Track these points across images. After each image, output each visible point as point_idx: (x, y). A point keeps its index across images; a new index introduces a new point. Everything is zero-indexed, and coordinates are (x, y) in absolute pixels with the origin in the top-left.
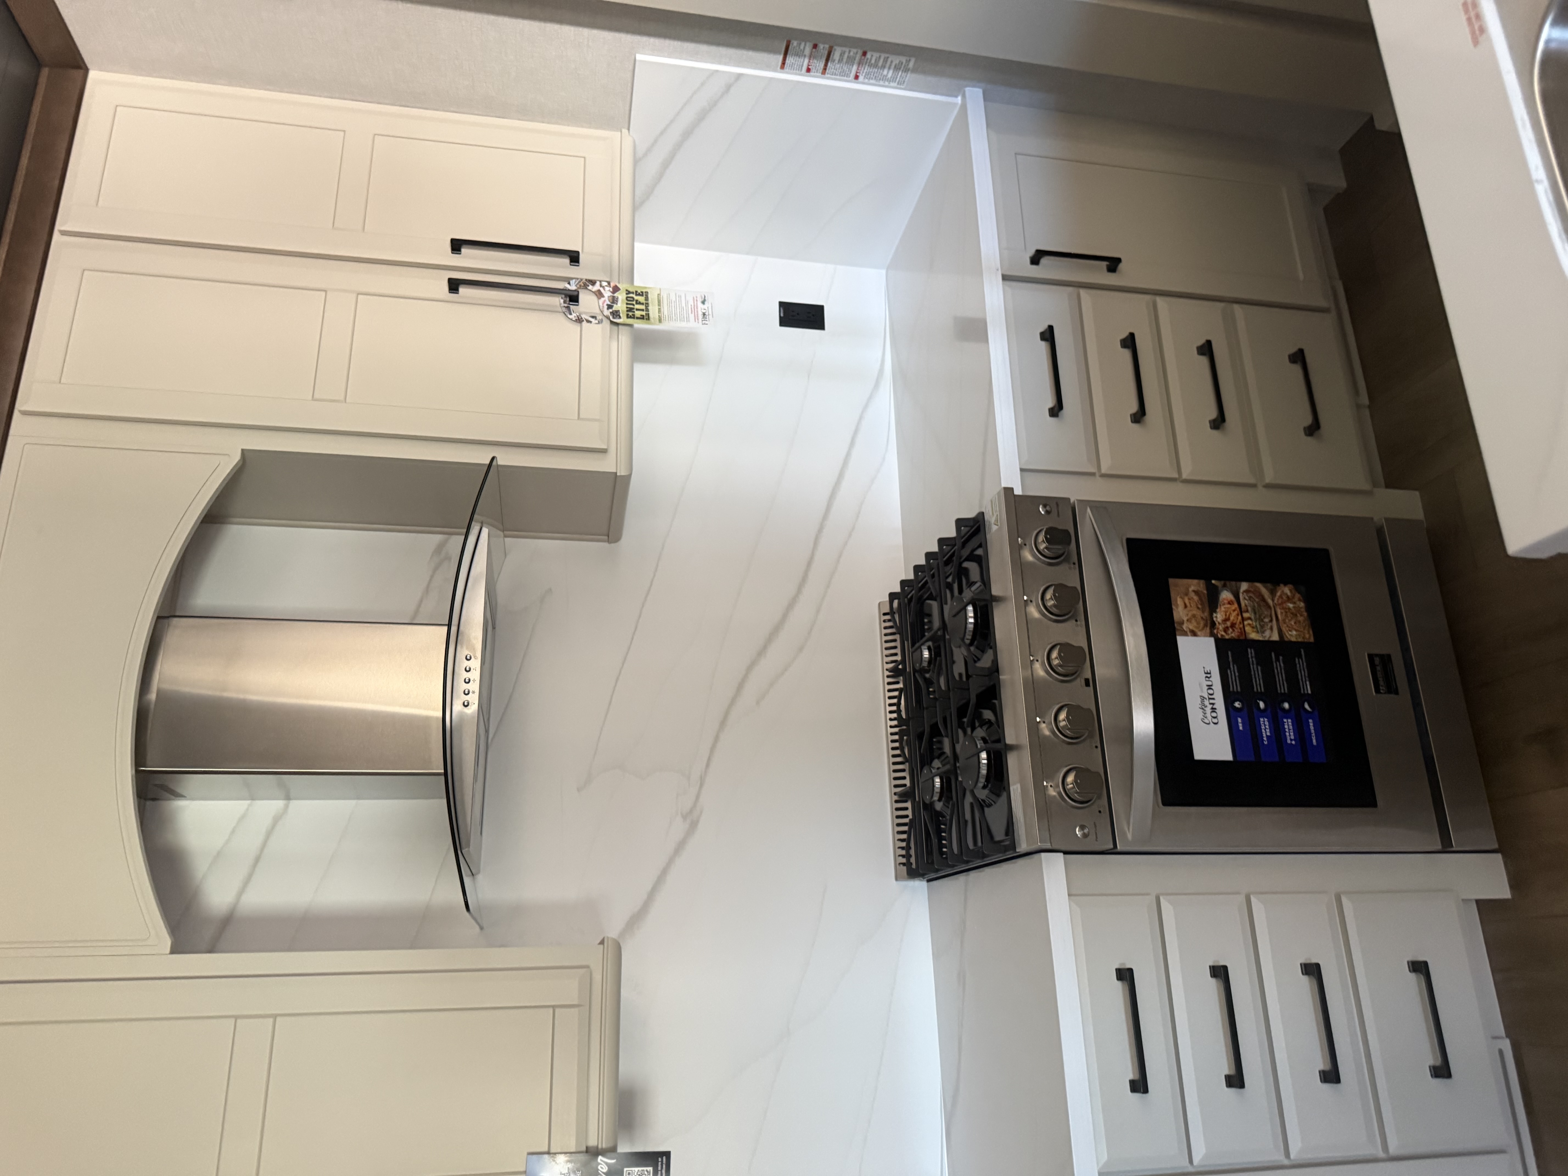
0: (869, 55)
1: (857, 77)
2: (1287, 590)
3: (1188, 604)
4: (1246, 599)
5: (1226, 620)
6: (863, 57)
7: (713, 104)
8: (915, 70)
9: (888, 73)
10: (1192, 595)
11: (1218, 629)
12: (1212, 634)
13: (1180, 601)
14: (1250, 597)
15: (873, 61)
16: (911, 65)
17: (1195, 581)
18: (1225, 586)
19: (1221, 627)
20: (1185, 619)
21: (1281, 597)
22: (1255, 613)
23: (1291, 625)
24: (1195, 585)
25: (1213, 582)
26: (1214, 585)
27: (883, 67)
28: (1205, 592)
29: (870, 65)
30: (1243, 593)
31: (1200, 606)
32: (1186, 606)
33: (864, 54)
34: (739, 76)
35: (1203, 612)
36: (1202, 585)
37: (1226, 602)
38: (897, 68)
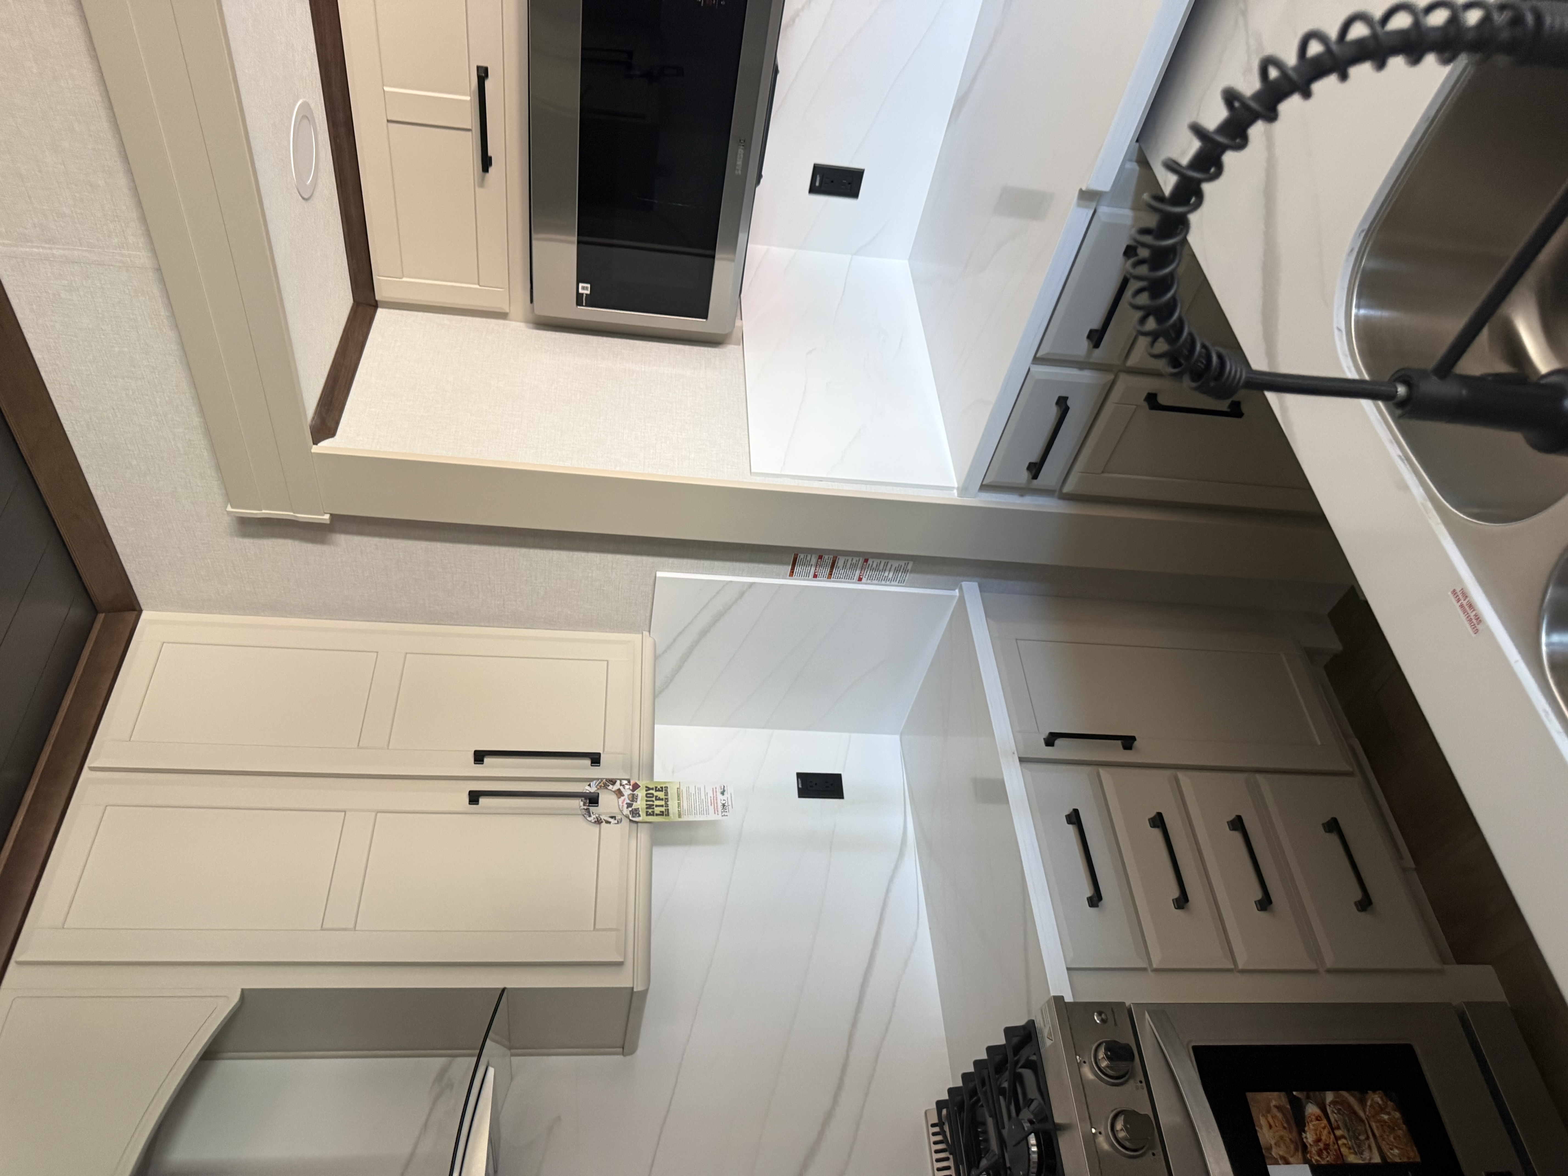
0: (870, 562)
1: (860, 579)
2: (1376, 1098)
3: (1272, 1123)
4: (1335, 1113)
5: (1319, 1140)
6: (865, 564)
7: (727, 609)
8: (913, 571)
9: (889, 574)
10: (1275, 1110)
11: (1311, 1152)
12: (1306, 1161)
13: (1263, 1121)
14: (1339, 1110)
15: (874, 565)
16: (910, 567)
17: (1276, 1094)
18: (1308, 1098)
19: (1314, 1150)
20: (1273, 1142)
21: (1371, 1106)
22: (1348, 1131)
23: (1392, 1142)
24: (1276, 1098)
25: (1294, 1093)
26: (1295, 1096)
27: (884, 570)
28: (1288, 1106)
29: (872, 569)
30: (1329, 1106)
31: (1285, 1125)
32: (1271, 1127)
33: (866, 561)
34: (751, 585)
35: (1291, 1132)
36: (1283, 1100)
37: (1313, 1117)
38: (897, 570)
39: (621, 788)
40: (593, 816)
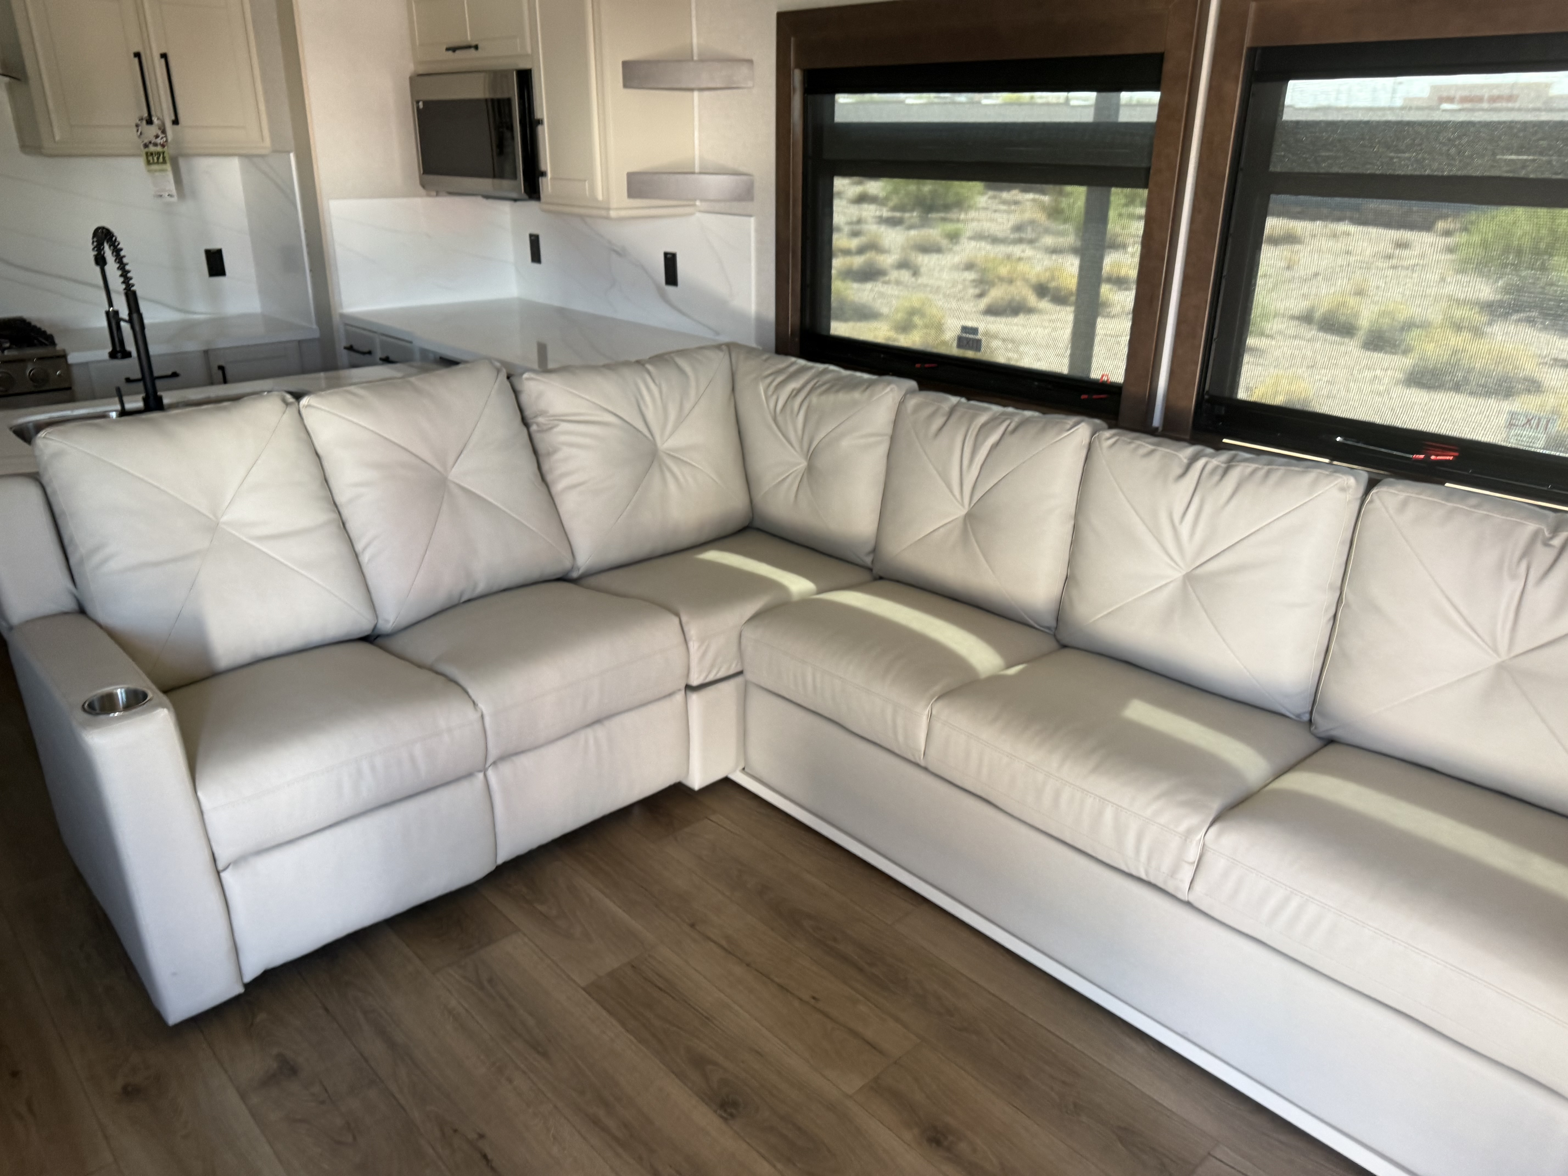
39: (160, 138)
40: (139, 122)
